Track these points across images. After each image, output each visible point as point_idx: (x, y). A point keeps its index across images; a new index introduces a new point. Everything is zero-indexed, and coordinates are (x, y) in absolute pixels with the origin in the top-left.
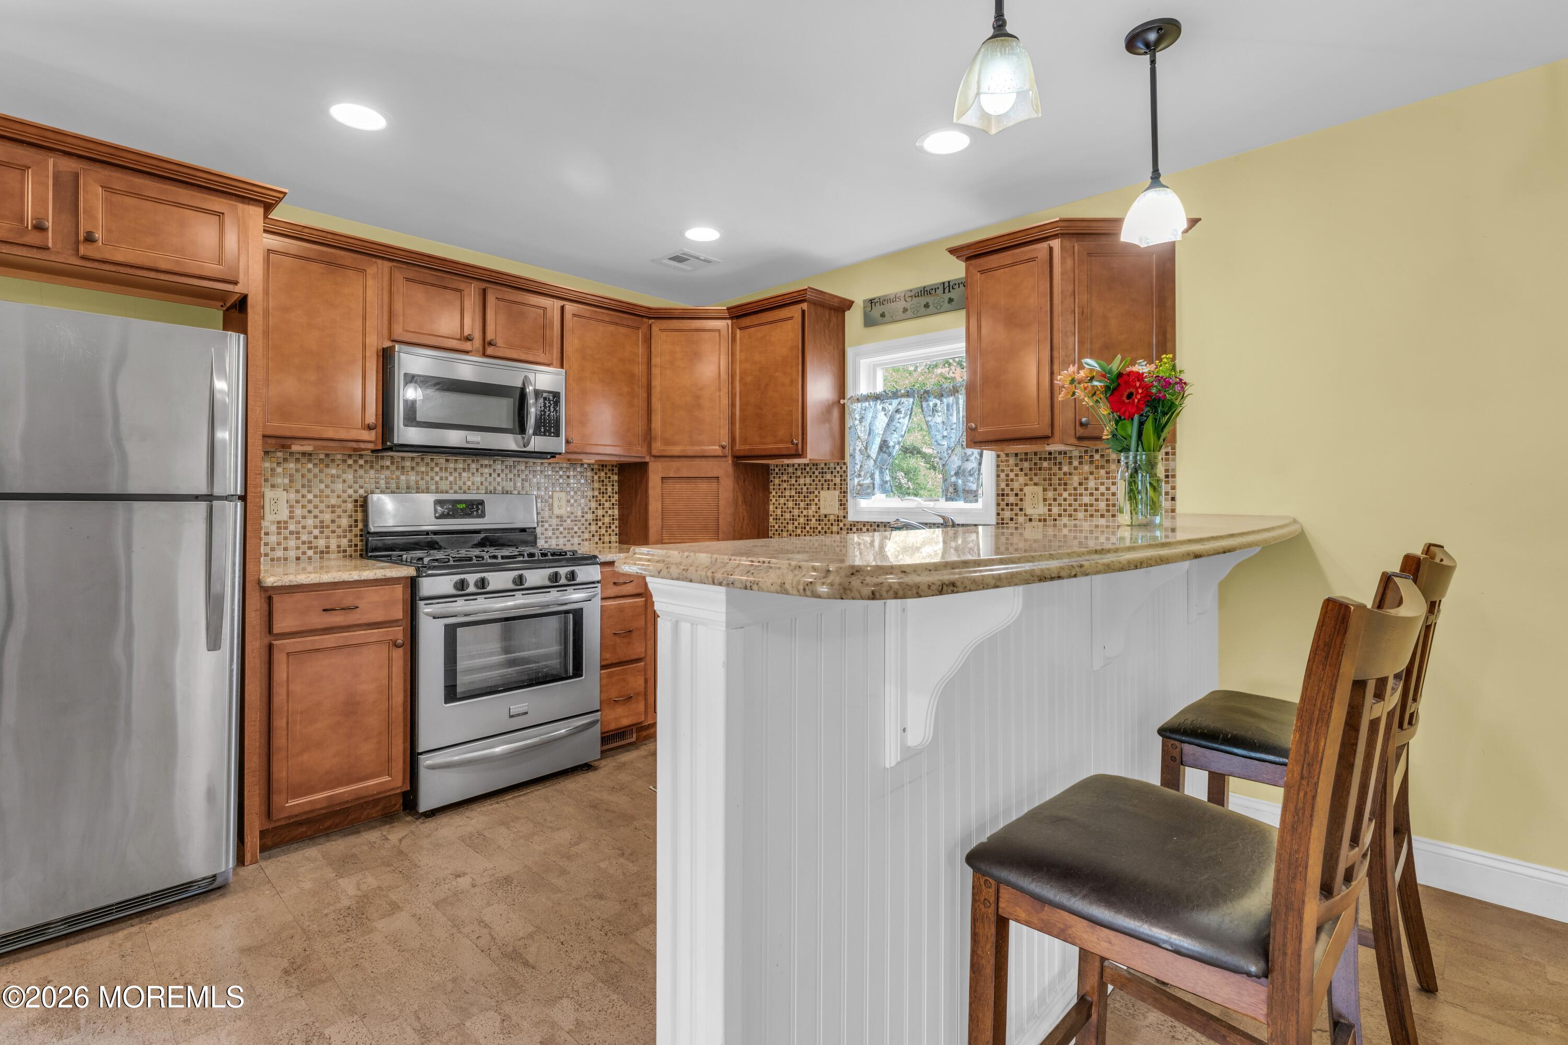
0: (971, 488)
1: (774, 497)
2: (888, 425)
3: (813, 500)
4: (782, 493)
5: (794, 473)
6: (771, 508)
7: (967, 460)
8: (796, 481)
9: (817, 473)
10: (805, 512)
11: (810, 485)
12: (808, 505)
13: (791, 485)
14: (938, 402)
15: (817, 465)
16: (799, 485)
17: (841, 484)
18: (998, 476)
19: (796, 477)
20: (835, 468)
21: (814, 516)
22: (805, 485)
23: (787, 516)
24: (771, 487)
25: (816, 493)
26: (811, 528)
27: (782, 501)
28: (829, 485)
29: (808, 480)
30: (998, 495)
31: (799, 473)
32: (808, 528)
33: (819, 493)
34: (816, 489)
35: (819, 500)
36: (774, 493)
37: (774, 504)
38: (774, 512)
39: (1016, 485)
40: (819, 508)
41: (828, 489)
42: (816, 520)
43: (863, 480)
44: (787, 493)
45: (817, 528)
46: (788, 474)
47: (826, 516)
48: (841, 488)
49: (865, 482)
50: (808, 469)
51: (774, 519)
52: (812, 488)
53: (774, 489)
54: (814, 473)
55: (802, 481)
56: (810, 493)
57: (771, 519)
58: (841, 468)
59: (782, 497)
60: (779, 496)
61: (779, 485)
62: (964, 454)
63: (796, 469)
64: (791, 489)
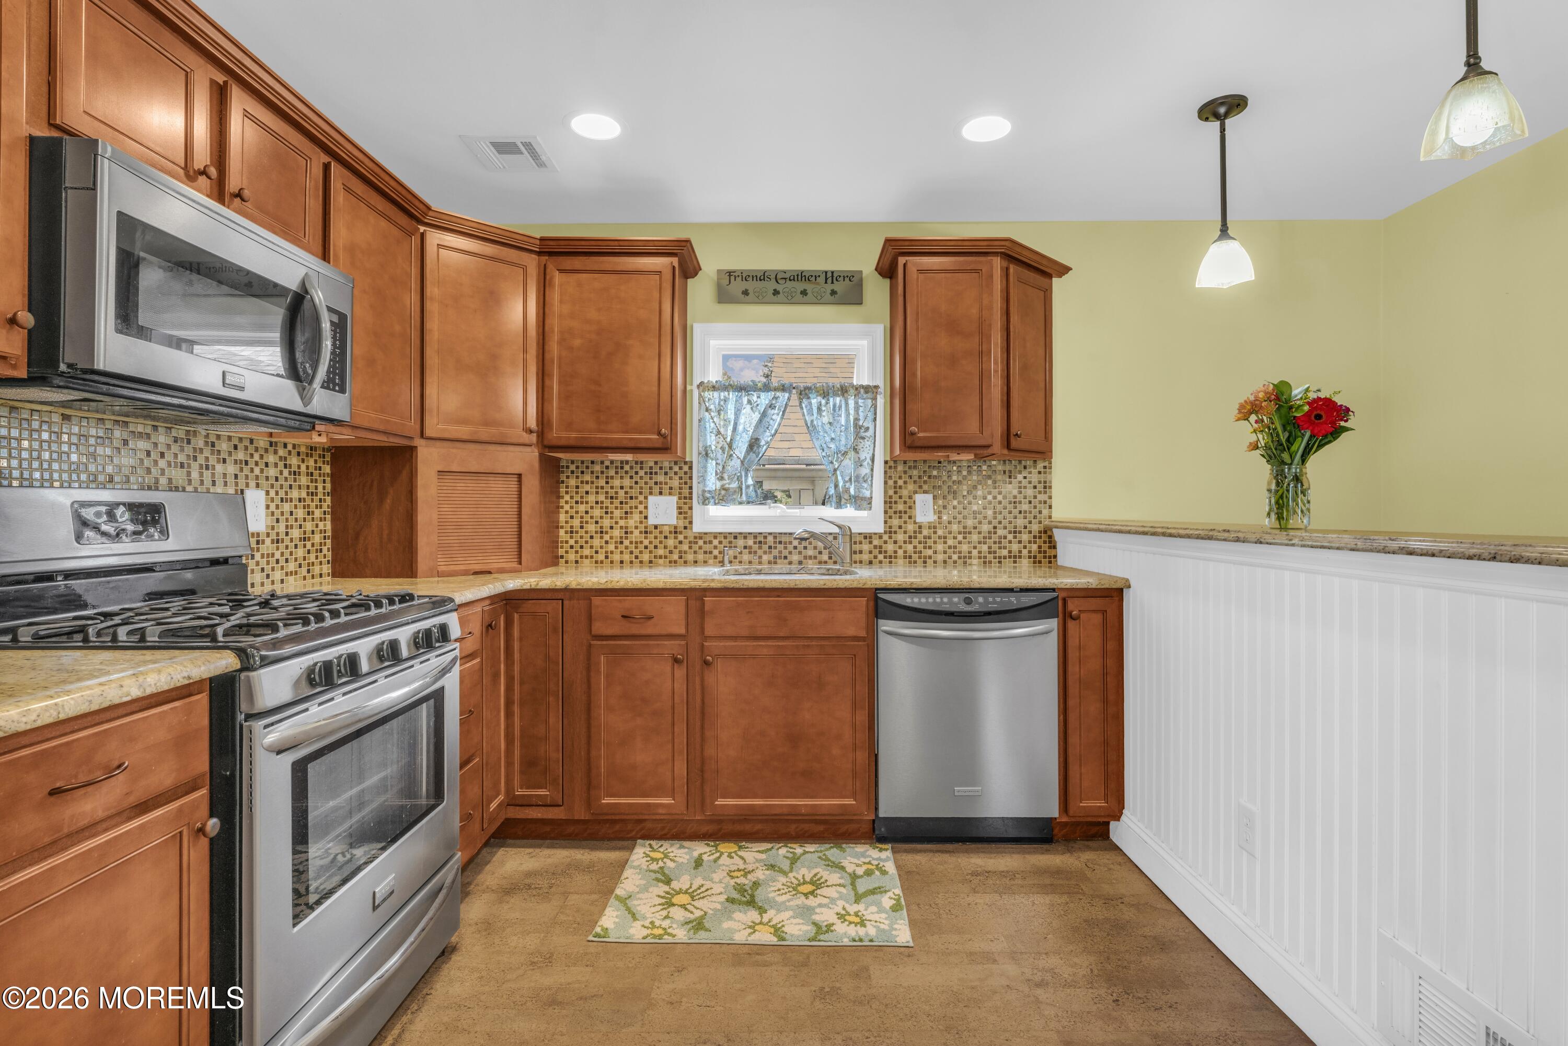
0: (865, 495)
1: (567, 502)
2: (760, 421)
3: (636, 507)
4: (582, 497)
5: (602, 472)
6: (562, 517)
7: (861, 465)
8: (607, 483)
9: (642, 473)
10: (622, 523)
11: (631, 488)
12: (626, 513)
13: (597, 487)
14: (823, 402)
15: (642, 463)
16: (612, 488)
17: (681, 488)
18: (886, 483)
19: (607, 477)
20: (671, 468)
21: (636, 528)
22: (622, 488)
23: (592, 528)
24: (563, 490)
25: (641, 498)
26: (631, 543)
27: (582, 508)
28: (660, 488)
29: (627, 482)
30: (885, 502)
31: (612, 472)
32: (626, 543)
33: (646, 498)
34: (641, 493)
35: (646, 508)
36: (567, 498)
37: (567, 512)
38: (567, 522)
39: (905, 493)
40: (646, 518)
41: (661, 493)
42: (641, 532)
43: (729, 484)
44: (592, 498)
45: (641, 542)
46: (592, 472)
47: (656, 527)
48: (680, 493)
49: (732, 486)
50: (627, 468)
51: (566, 532)
52: (633, 492)
53: (567, 493)
54: (637, 473)
55: (617, 483)
56: (631, 498)
57: (562, 532)
58: (681, 468)
59: (582, 503)
60: (577, 502)
61: (577, 487)
62: (857, 459)
63: (607, 467)
64: (597, 493)
